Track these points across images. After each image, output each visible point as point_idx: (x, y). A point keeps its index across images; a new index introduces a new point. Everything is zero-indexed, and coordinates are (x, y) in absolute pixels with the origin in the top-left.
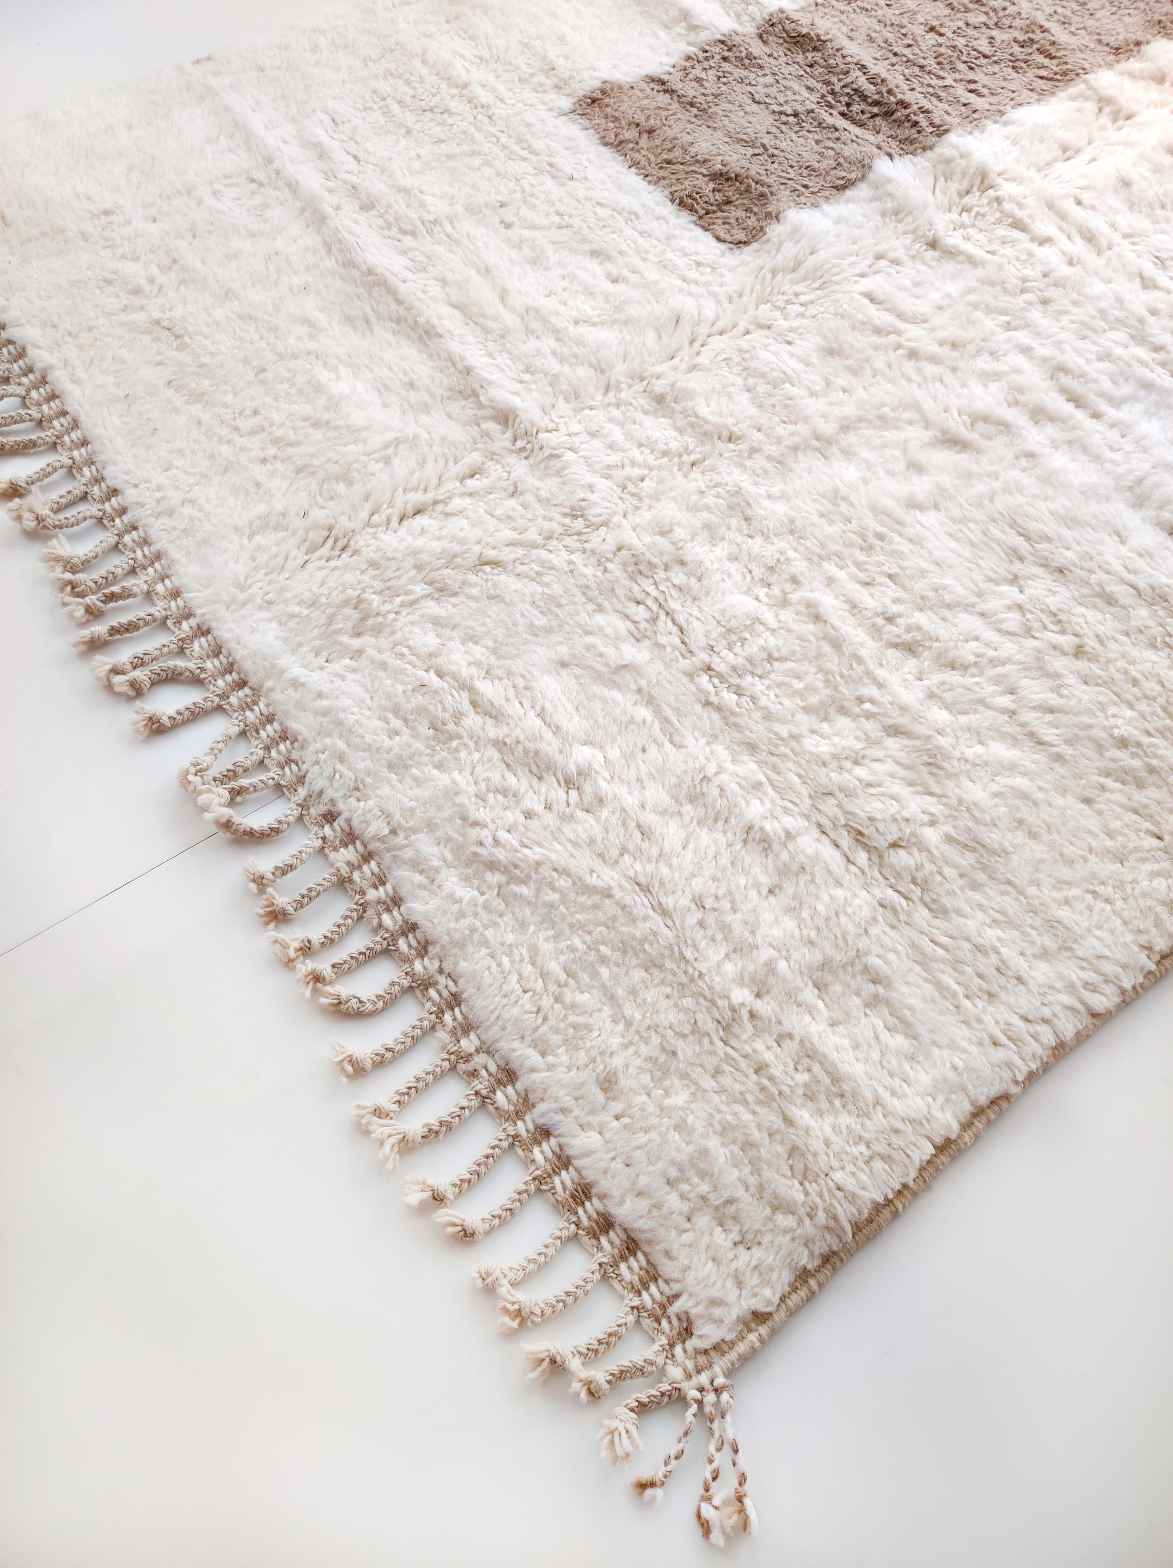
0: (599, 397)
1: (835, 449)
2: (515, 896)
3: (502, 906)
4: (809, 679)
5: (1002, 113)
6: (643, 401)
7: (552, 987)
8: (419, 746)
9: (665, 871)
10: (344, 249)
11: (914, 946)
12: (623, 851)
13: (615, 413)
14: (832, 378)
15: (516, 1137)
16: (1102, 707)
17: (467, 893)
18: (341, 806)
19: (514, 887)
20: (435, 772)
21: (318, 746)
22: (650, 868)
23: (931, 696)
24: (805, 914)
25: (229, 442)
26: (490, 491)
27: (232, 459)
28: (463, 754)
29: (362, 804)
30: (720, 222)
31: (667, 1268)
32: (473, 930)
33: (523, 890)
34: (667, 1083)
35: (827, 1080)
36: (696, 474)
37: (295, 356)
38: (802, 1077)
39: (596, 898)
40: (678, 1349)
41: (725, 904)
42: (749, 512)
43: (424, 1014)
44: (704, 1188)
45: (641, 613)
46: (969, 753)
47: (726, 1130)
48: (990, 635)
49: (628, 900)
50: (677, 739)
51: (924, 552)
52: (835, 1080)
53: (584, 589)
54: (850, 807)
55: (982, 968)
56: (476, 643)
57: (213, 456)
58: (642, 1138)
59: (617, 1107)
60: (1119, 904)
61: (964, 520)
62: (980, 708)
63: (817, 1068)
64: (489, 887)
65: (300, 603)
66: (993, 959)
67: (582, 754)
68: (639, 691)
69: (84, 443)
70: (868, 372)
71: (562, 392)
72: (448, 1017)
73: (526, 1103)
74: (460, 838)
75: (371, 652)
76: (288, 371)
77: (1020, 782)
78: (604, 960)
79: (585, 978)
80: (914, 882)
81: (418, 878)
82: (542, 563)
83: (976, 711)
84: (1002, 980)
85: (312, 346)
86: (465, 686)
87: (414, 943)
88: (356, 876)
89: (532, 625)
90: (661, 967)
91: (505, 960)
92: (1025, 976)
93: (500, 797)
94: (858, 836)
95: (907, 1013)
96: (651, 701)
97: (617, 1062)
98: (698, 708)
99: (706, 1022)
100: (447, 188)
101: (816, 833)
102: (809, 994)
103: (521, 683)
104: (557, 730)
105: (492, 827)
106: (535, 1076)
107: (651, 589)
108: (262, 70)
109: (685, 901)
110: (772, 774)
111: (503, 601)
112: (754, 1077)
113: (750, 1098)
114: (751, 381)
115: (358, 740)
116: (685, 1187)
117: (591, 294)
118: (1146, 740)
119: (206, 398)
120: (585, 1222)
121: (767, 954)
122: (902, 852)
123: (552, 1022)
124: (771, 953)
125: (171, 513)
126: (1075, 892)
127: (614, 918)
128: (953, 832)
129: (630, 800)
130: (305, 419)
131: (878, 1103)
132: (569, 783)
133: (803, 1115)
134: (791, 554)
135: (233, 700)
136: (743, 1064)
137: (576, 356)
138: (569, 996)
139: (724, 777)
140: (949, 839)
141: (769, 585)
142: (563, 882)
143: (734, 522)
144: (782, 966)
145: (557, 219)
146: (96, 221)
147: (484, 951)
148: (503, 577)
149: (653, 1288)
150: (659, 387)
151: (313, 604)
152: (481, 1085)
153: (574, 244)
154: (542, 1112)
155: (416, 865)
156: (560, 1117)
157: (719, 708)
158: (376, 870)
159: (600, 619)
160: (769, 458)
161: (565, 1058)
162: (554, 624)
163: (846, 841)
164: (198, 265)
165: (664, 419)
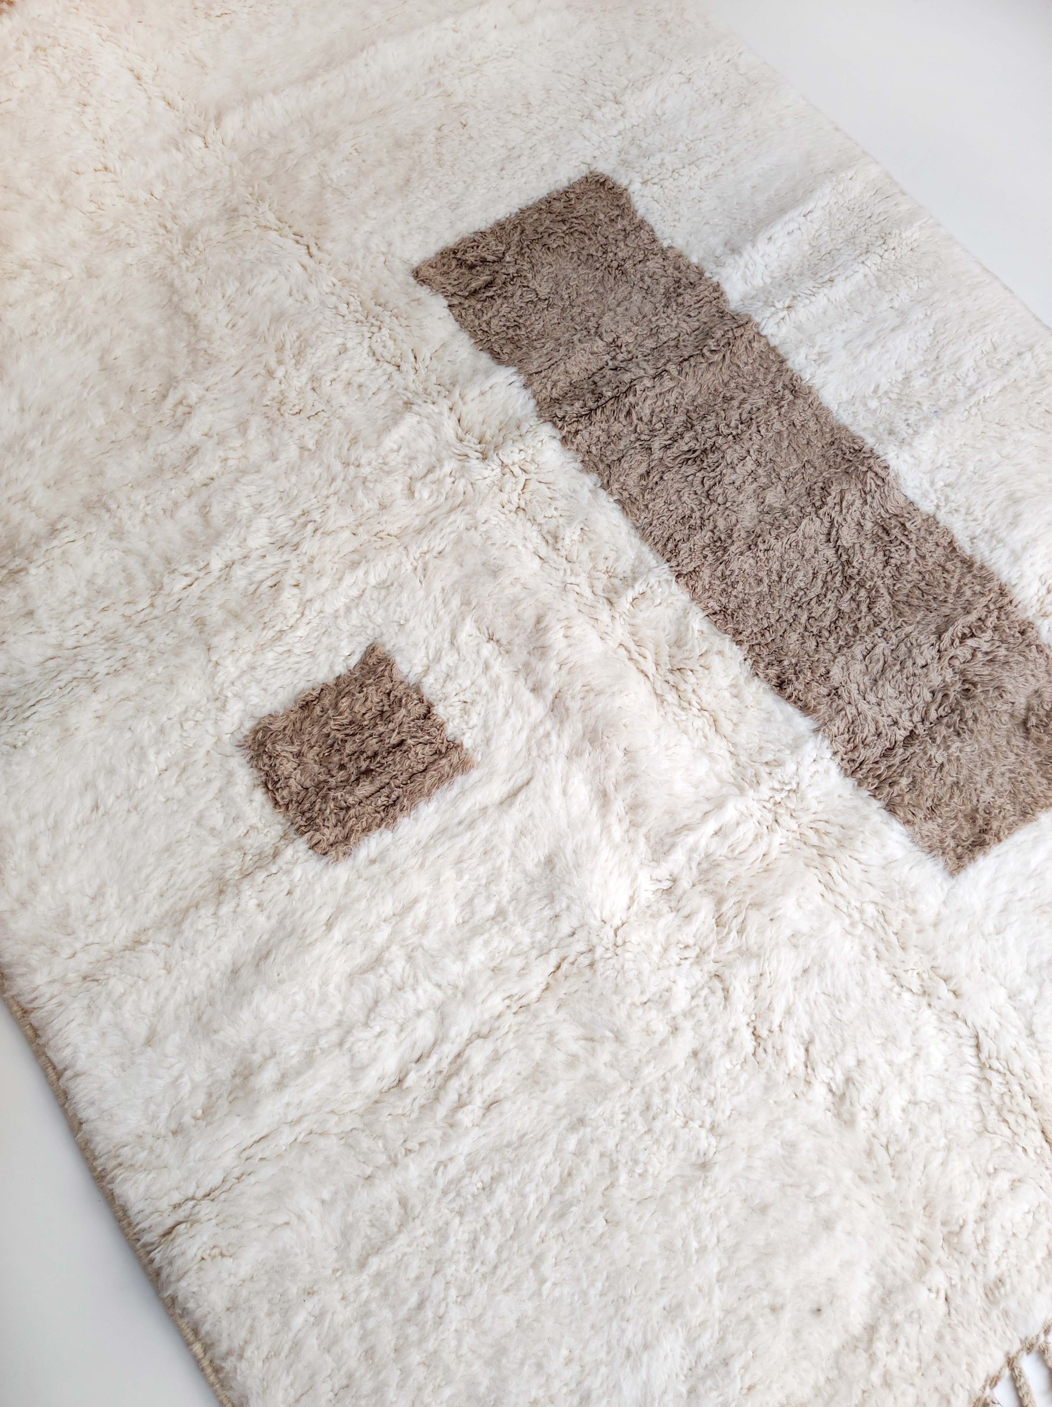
5: (608, 488)
6: (234, 201)
14: (247, 317)
30: (445, 261)
165: (215, 212)
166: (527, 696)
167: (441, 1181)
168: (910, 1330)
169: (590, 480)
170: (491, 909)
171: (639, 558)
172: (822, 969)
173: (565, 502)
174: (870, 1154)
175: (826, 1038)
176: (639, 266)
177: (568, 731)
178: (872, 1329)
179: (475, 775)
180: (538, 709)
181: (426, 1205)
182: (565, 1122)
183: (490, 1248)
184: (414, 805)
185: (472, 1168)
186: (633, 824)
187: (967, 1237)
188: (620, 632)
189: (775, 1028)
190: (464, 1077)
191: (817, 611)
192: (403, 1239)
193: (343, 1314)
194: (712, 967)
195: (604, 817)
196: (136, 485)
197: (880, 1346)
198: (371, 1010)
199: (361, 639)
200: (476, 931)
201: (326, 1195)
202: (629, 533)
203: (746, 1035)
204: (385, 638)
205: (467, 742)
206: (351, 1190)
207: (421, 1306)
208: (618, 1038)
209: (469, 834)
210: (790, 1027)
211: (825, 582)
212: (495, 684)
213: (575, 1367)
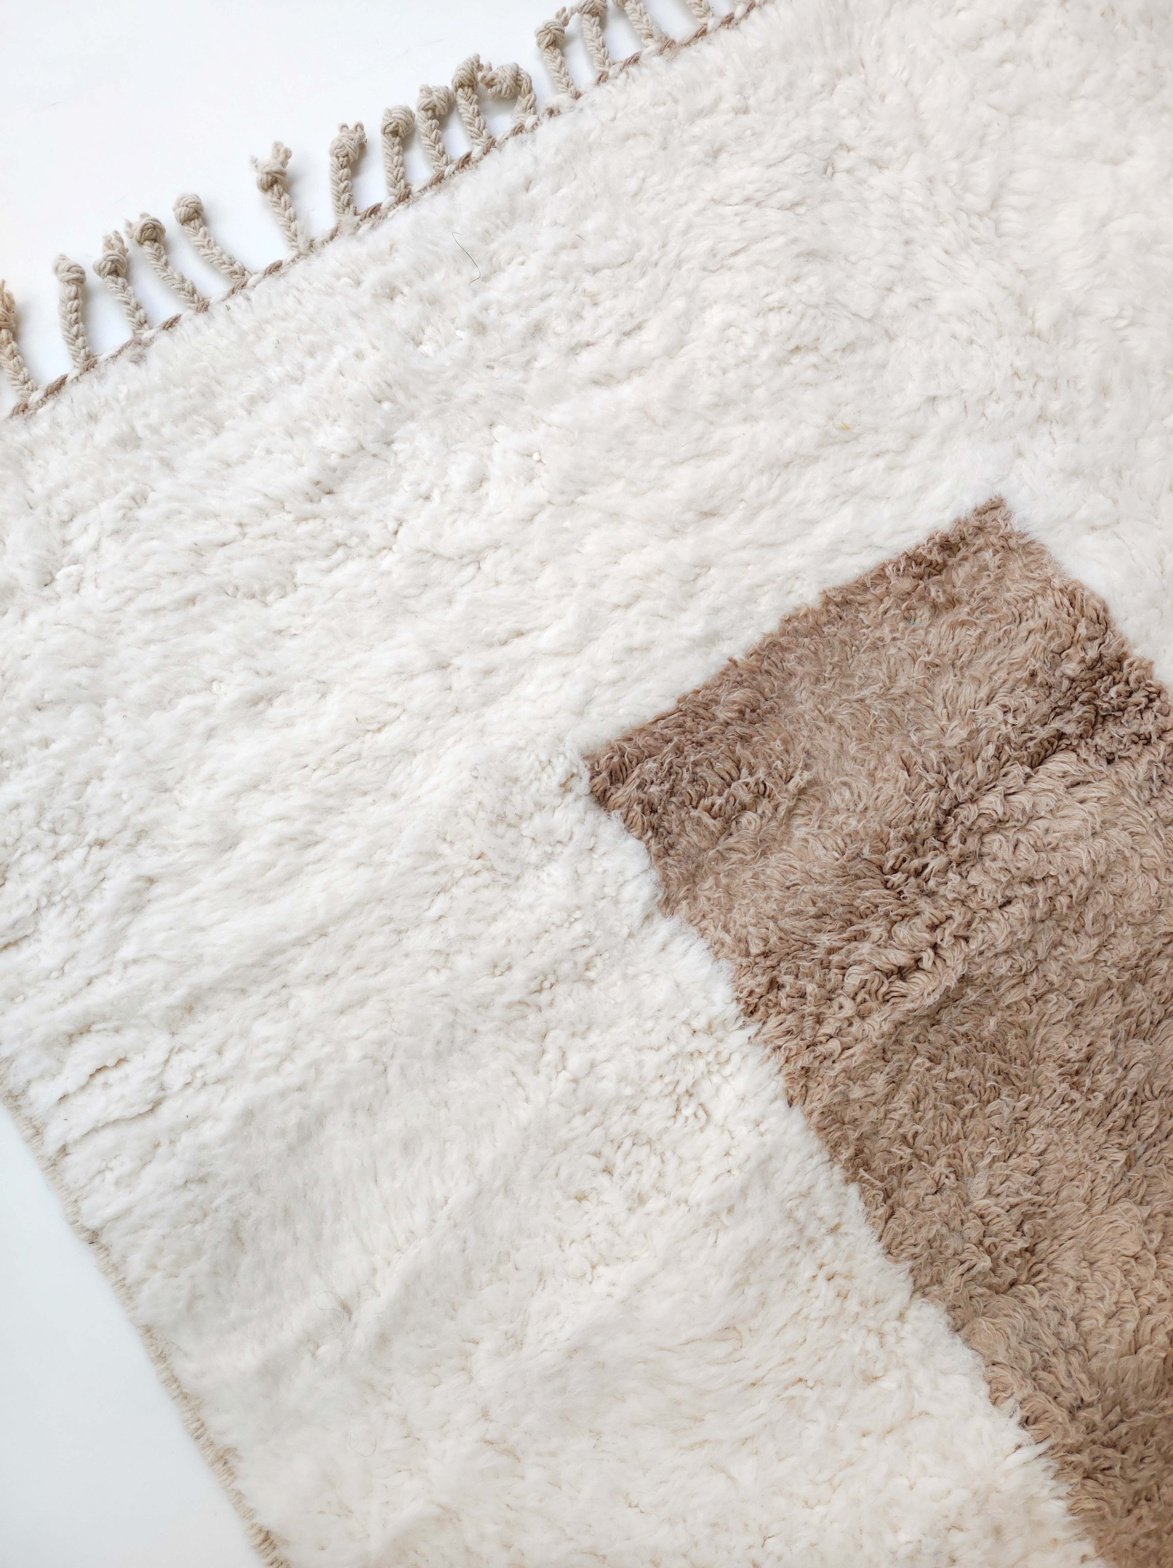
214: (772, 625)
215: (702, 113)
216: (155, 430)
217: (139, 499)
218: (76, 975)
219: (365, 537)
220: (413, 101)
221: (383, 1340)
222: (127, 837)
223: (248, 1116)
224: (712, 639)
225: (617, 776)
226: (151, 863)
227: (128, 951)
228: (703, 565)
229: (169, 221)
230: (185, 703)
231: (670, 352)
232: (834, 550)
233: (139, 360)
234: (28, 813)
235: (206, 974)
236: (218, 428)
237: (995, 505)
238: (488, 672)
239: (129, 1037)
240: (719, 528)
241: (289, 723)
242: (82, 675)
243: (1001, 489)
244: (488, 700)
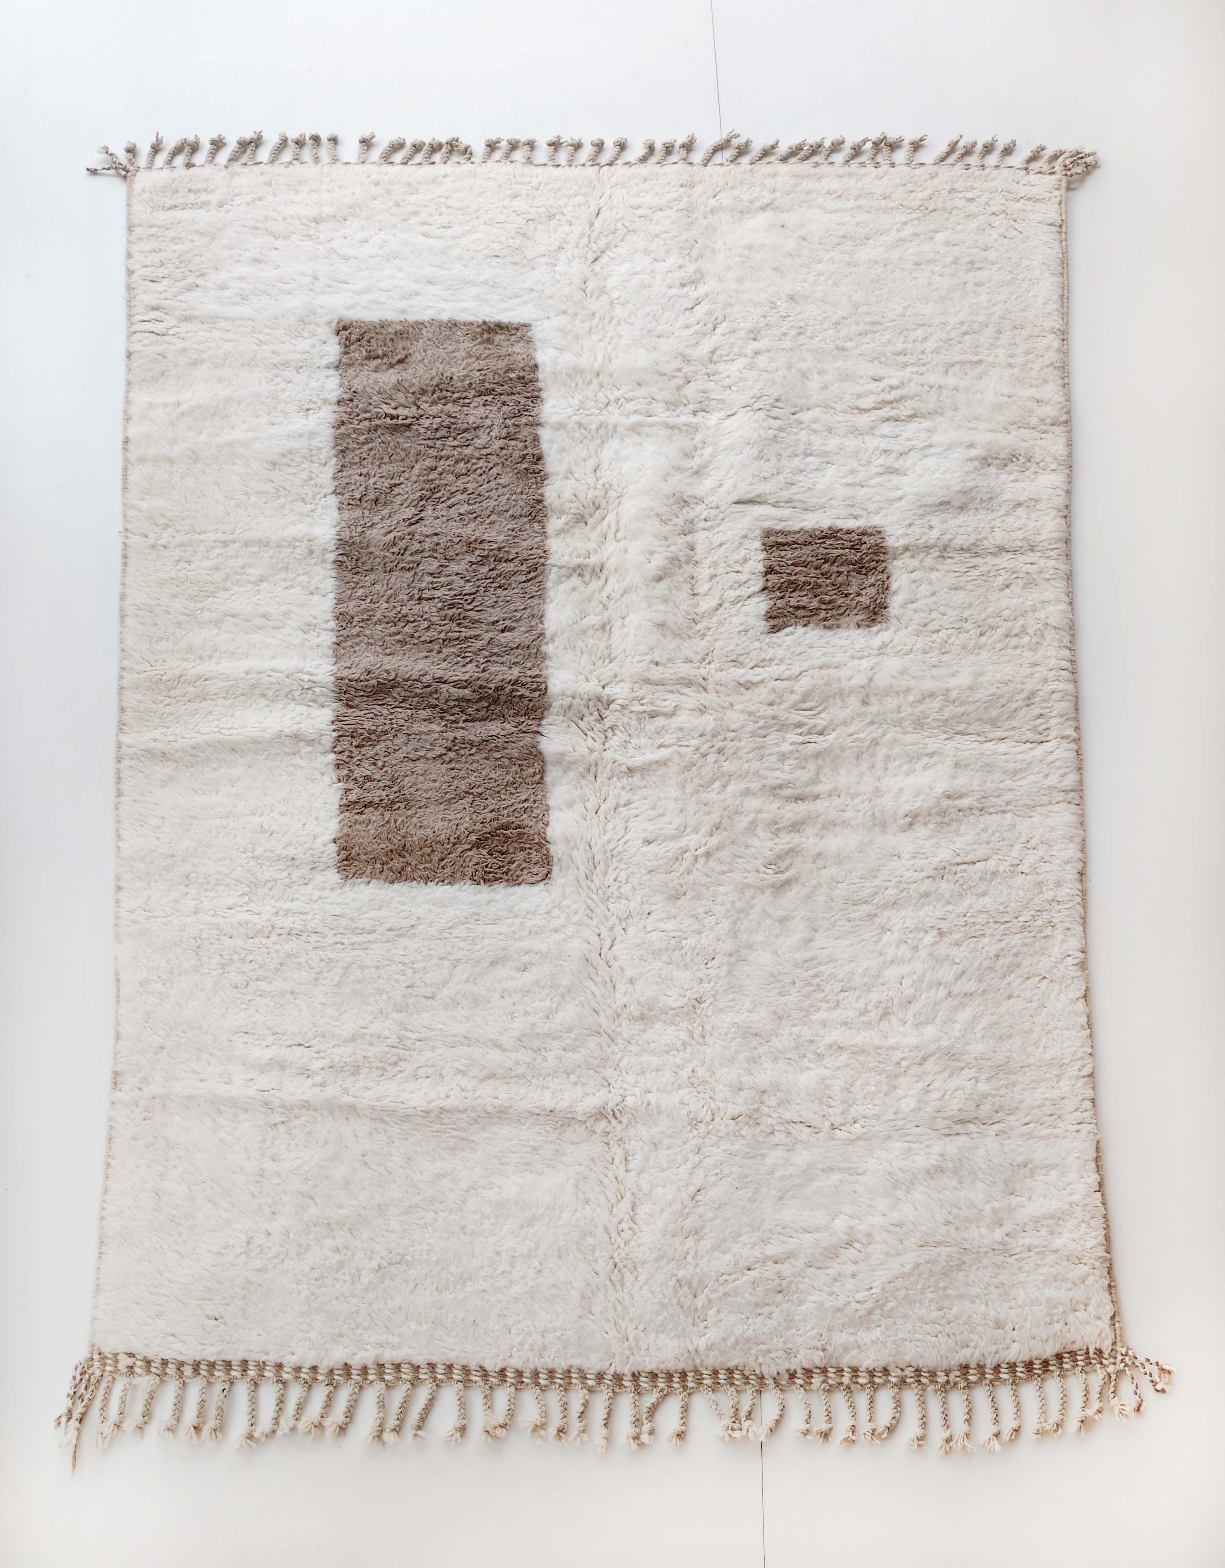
0: (616, 1049)
1: (743, 951)
2: (891, 1310)
3: (892, 1321)
4: (872, 1082)
5: (541, 635)
6: (637, 1026)
7: (943, 1322)
8: (785, 1306)
9: (923, 1228)
10: (392, 1113)
11: (1022, 1135)
12: (901, 1241)
13: (634, 1048)
14: (694, 912)
15: (991, 1381)
16: (975, 950)
17: (877, 1333)
18: (793, 1368)
19: (886, 1309)
20: (802, 1307)
21: (752, 1358)
22: (918, 1234)
23: (917, 1026)
24: (981, 1176)
25: (511, 1282)
26: (647, 1159)
27: (527, 1289)
28: (802, 1287)
29: (799, 1357)
30: (519, 873)
31: (1075, 1347)
32: (894, 1342)
33: (890, 1305)
34: (1011, 1297)
35: (1052, 1221)
36: (709, 1040)
37: (464, 1202)
38: (1044, 1231)
39: (916, 1272)
40: (1104, 1362)
41: (955, 1211)
42: (754, 1031)
43: (916, 1391)
44: (1061, 1309)
45: (779, 1137)
46: (956, 1033)
47: (1045, 1283)
48: (905, 969)
49: (927, 1257)
50: (860, 1171)
51: (840, 962)
52: (1053, 1217)
53: (747, 1156)
54: (947, 1115)
55: (1049, 1112)
56: (741, 1236)
57: (516, 1299)
58: (1028, 1324)
59: (1009, 1327)
60: (1060, 1024)
61: (833, 925)
62: (938, 1007)
63: (1044, 1222)
64: (880, 1320)
65: (658, 1313)
66: (1048, 1103)
67: (840, 1224)
68: (823, 1170)
69: (450, 1367)
70: (703, 889)
71: (598, 1066)
72: (924, 1380)
73: (981, 1367)
74: (846, 1319)
75: (714, 1296)
76: (474, 1213)
77: (985, 1021)
78: (945, 1289)
79: (947, 1303)
80: (997, 1112)
81: (854, 1353)
82: (716, 1166)
83: (938, 1011)
84: (1058, 1106)
85: (463, 1185)
86: (764, 1260)
87: (880, 1374)
88: (831, 1382)
89: (749, 1198)
90: (964, 1263)
91: (918, 1336)
92: (1063, 1095)
93: (837, 1284)
94: (962, 1122)
95: (1047, 1162)
96: (831, 1169)
97: (992, 1314)
98: (851, 1148)
99: (999, 1259)
100: (370, 1009)
101: (947, 1139)
102: (1015, 1201)
103: (779, 1229)
104: (818, 1229)
105: (851, 1299)
106: (975, 1356)
107: (770, 1121)
108: (162, 1048)
109: (943, 1230)
110: (907, 1138)
111: (726, 1204)
112: (1031, 1254)
113: (1039, 1262)
114: (665, 957)
115: (765, 1337)
116: (1055, 1318)
117: (528, 991)
118: (1003, 944)
119: (465, 1276)
120: (1040, 1372)
121: (988, 1208)
122: (982, 1107)
123: (957, 1332)
124: (989, 1206)
125: (545, 1348)
126: (1044, 1040)
127: (931, 1270)
128: (987, 1075)
129: (878, 1220)
130: (522, 1227)
131: (1071, 1204)
132: (849, 1244)
133: (1058, 1243)
134: (796, 1030)
135: (690, 1384)
136: (1024, 1255)
137: (576, 1039)
138: (951, 1317)
139: (895, 1164)
140: (989, 1079)
141: (804, 1056)
142: (899, 1283)
143: (754, 1043)
144: (996, 1204)
145: (447, 964)
146: (252, 1254)
147: (907, 1343)
148: (710, 1193)
149: (1079, 1358)
150: (634, 1009)
151: (663, 1306)
152: (963, 1384)
153: (477, 969)
154: (990, 1363)
155: (846, 1350)
156: (998, 1356)
157: (859, 1138)
158: (834, 1370)
159: (769, 1161)
160: (725, 991)
161: (976, 1337)
162: (755, 1186)
163: (959, 1128)
164: (342, 1212)
165: (658, 1025)
166: (699, 548)
167: (923, 369)
168: (746, 197)
169: (549, 649)
170: (810, 459)
171: (559, 582)
172: (649, 331)
173: (577, 645)
174: (701, 256)
175: (678, 306)
176: (377, 777)
177: (691, 515)
178: (763, 208)
179: (767, 524)
180: (700, 538)
181: (937, 365)
182: (845, 353)
183: (920, 333)
184: (814, 530)
185: (905, 365)
186: (696, 449)
187: (682, 205)
188: (611, 547)
189: (701, 324)
190: (882, 396)
191: (471, 487)
192: (957, 359)
193: (1001, 352)
194: (711, 366)
195: (710, 462)
196: (845, 823)
197: (765, 201)
198: (906, 453)
199: (775, 640)
200: (826, 454)
201: (979, 395)
202: (552, 601)
203: (719, 331)
204: (761, 629)
205: (758, 544)
206: (967, 390)
207: (965, 333)
208: (790, 367)
209: (796, 497)
210: (693, 320)
211: (449, 499)
212: (715, 565)
213: (913, 275)
214: (427, 319)
215: (520, 184)
216: (278, 185)
217: (260, 199)
218: (164, 295)
219: (318, 238)
220: (427, 140)
221: (183, 414)
222: (198, 273)
223: (184, 350)
224: (403, 312)
225: (345, 328)
226: (200, 281)
227: (179, 298)
228: (417, 294)
229: (324, 138)
230: (237, 251)
231: (453, 238)
232: (462, 311)
233: (286, 167)
234: (177, 254)
235: (196, 313)
236: (297, 192)
237: (527, 326)
238: (329, 286)
239: (167, 317)
240: (431, 288)
241: (261, 270)
242: (212, 230)
243: (533, 323)
244: (322, 293)
